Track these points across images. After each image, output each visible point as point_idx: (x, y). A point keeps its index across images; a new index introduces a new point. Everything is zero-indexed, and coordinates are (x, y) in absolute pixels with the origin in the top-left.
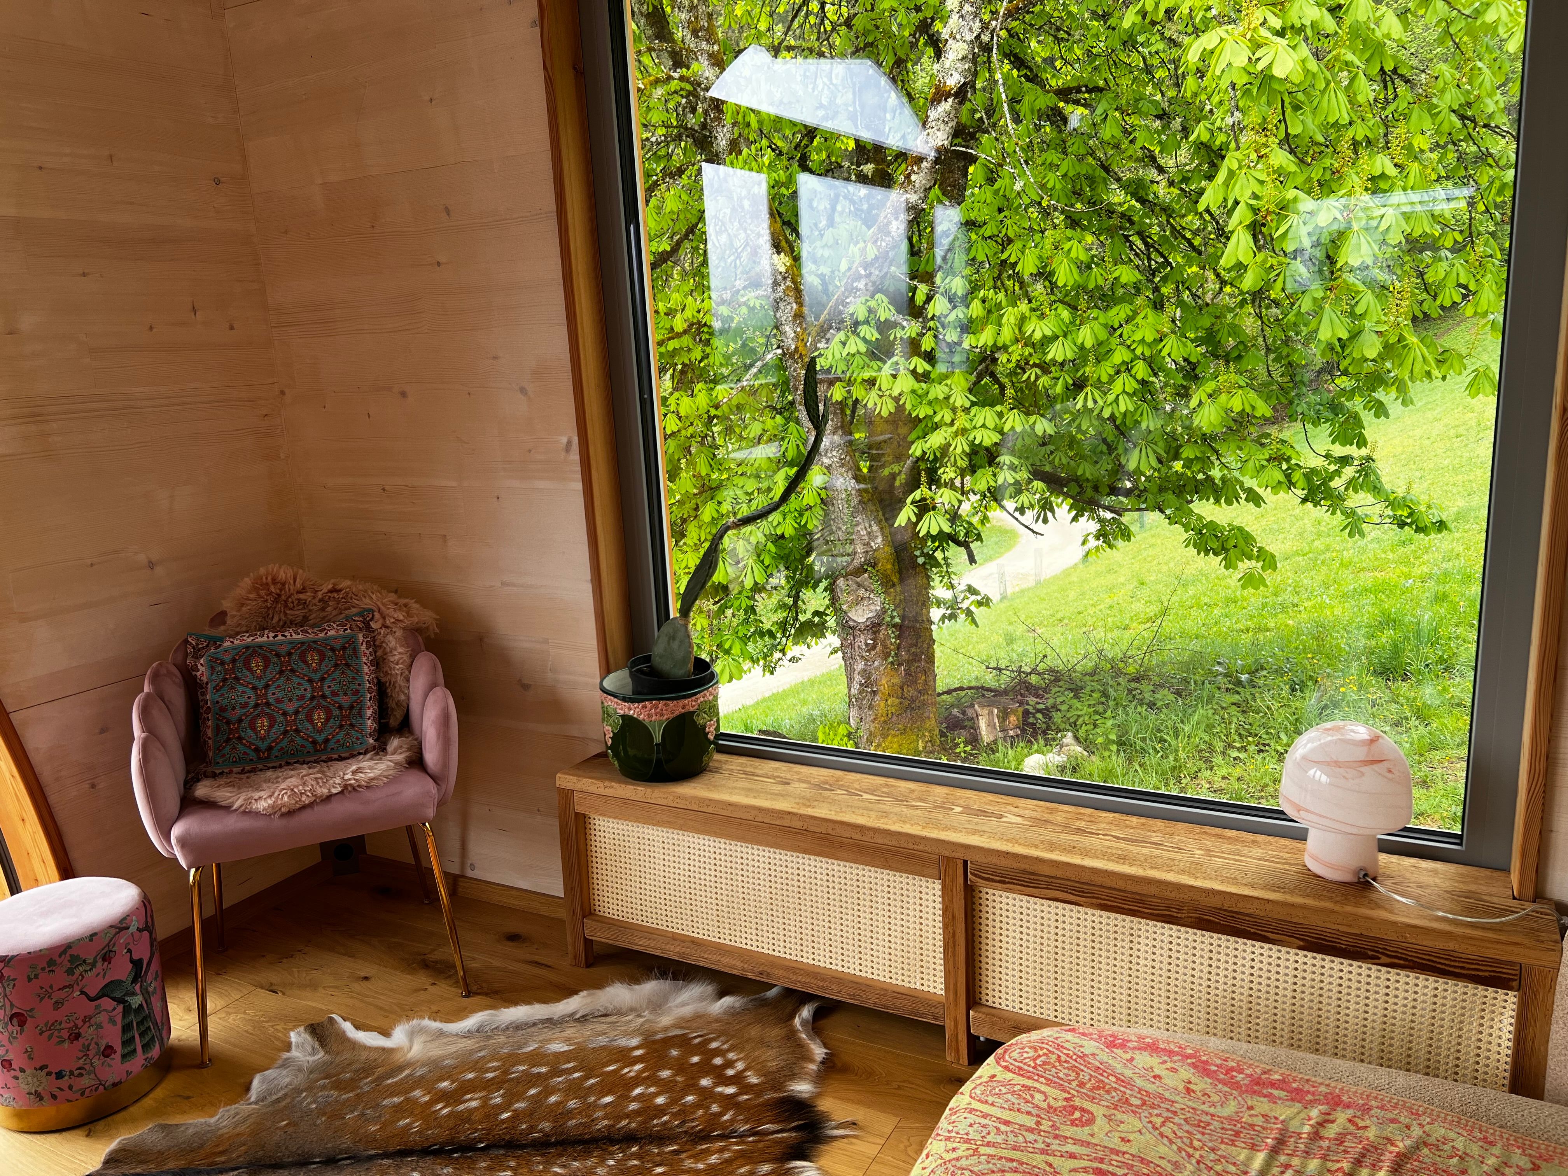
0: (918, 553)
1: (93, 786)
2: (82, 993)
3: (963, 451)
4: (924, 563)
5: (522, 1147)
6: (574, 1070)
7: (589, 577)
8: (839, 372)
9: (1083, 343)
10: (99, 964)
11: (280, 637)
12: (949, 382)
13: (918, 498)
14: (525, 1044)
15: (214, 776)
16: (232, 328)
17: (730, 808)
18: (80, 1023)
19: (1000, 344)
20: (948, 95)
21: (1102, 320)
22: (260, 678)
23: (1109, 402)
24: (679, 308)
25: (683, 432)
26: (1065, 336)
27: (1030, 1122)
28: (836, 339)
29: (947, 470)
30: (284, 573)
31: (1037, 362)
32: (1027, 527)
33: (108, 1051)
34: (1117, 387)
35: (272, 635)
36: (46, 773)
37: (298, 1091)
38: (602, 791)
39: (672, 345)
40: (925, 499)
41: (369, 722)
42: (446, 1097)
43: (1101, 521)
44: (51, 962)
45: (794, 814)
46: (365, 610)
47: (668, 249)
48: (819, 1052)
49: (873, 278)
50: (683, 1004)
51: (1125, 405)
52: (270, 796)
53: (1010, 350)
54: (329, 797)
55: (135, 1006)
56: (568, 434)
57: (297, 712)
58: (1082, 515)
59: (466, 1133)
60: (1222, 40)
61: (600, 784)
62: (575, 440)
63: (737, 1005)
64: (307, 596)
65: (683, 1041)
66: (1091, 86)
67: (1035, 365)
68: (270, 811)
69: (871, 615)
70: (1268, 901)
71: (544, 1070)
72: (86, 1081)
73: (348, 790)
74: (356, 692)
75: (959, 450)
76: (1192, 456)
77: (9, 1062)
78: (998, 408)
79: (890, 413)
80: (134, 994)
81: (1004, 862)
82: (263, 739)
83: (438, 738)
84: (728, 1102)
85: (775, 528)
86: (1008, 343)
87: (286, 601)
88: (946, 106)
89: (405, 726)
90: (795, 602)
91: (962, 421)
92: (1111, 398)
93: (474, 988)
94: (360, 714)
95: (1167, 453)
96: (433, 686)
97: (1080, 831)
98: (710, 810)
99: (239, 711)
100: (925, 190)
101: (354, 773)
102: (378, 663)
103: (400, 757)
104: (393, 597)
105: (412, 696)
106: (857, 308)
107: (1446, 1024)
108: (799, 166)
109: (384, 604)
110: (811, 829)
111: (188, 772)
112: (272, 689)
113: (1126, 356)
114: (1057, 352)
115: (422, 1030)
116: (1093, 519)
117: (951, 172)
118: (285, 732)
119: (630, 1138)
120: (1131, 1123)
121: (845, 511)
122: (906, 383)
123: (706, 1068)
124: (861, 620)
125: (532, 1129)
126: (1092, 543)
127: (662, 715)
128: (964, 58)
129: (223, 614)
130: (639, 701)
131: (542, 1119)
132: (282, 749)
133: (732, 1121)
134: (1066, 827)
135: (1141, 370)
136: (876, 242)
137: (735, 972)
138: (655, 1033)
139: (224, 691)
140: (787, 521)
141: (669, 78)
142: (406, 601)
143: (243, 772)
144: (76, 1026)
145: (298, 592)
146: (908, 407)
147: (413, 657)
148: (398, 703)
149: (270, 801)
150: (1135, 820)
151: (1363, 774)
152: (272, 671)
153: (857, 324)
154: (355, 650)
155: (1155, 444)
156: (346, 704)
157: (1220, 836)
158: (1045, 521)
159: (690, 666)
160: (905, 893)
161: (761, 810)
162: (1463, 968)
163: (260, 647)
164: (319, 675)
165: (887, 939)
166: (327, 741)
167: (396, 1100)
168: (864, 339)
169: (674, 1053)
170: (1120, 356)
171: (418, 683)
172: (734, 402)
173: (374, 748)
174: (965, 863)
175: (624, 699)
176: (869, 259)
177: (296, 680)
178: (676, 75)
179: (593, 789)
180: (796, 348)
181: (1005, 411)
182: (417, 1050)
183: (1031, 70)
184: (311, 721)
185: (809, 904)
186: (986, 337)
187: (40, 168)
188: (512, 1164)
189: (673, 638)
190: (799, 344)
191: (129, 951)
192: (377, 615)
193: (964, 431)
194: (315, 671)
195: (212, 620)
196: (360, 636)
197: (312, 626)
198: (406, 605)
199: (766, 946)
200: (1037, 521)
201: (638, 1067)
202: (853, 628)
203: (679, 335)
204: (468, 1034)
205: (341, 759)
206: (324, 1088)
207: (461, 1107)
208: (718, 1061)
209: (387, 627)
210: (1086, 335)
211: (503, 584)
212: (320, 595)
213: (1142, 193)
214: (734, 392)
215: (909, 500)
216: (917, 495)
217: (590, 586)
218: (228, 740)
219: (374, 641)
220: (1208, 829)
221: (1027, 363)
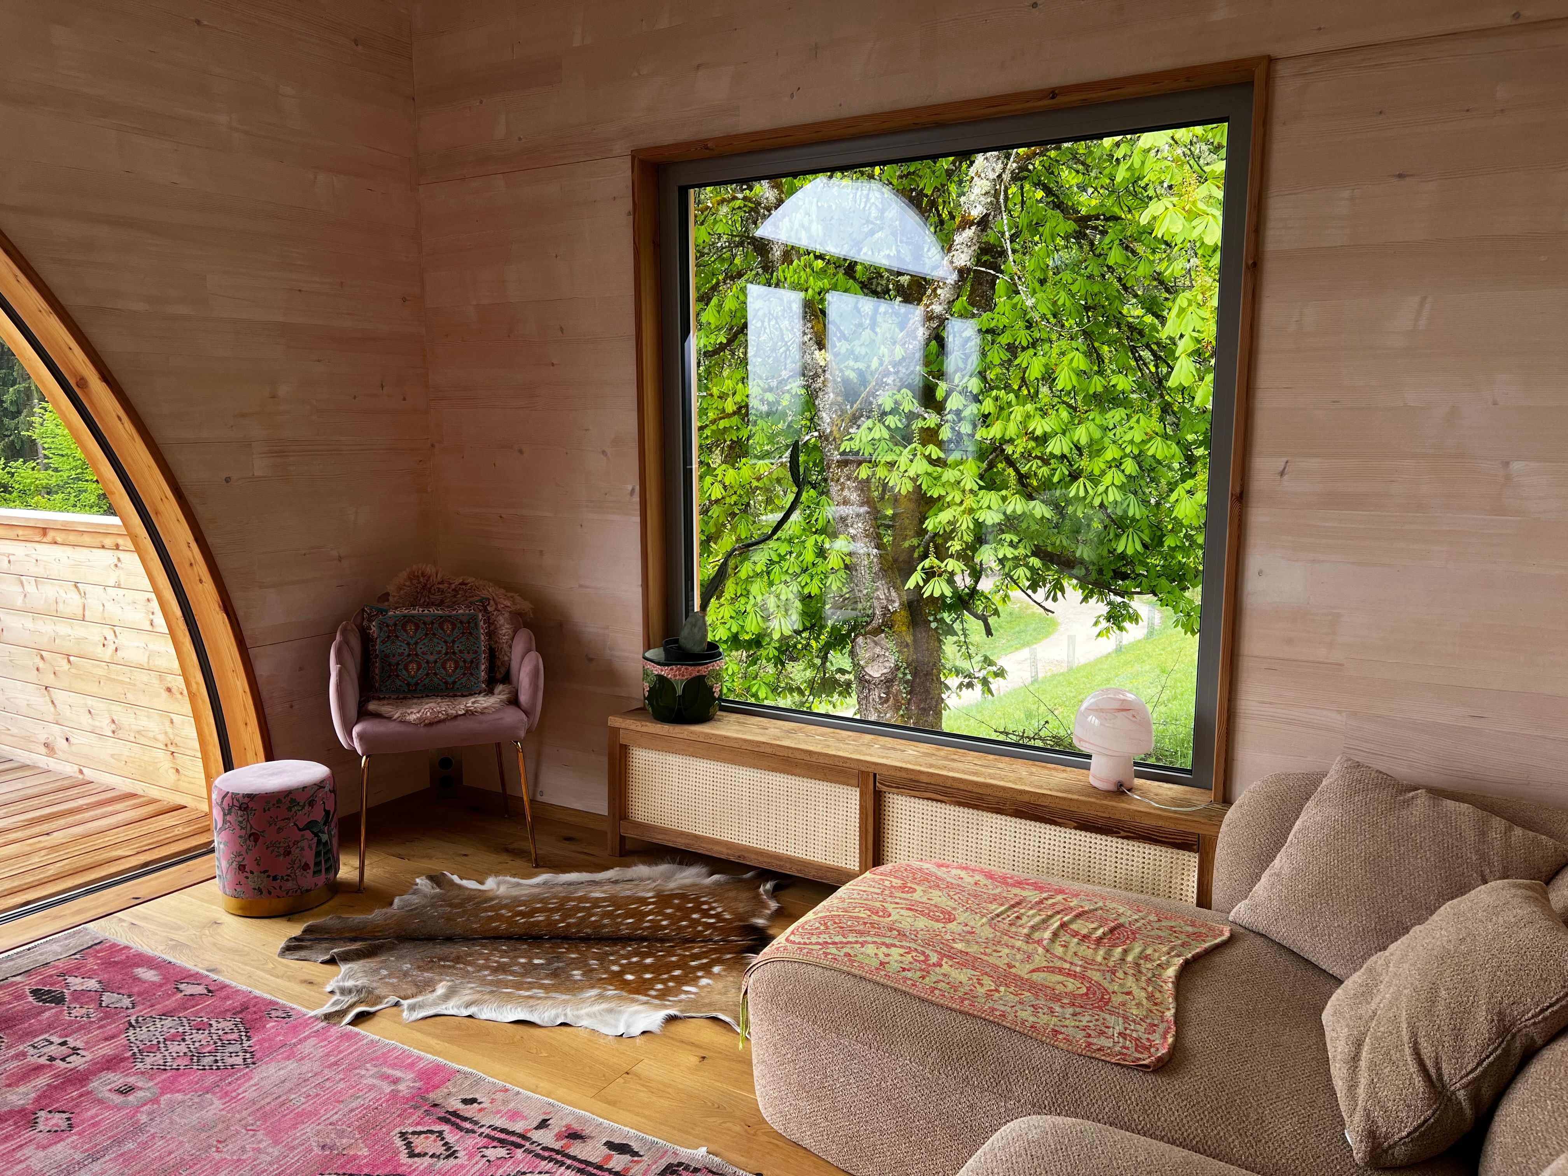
0: (931, 618)
1: (291, 707)
2: (295, 824)
3: (968, 527)
4: (937, 628)
5: (572, 939)
6: (608, 906)
7: (640, 583)
8: (866, 454)
9: (1078, 440)
10: (306, 807)
11: (426, 612)
12: (961, 467)
13: (926, 566)
14: (575, 893)
15: (379, 699)
16: (404, 399)
17: (725, 740)
18: (291, 845)
19: (1007, 438)
20: (972, 224)
21: (1097, 421)
22: (412, 638)
23: (1099, 493)
24: (730, 393)
25: (728, 500)
26: (1064, 433)
27: (879, 891)
28: (865, 426)
29: (954, 543)
30: (429, 569)
31: (1039, 454)
32: (1039, 604)
33: (306, 867)
34: (1107, 480)
35: (421, 609)
36: (264, 692)
37: (424, 906)
38: (639, 729)
39: (722, 424)
40: (932, 567)
41: (483, 674)
42: (522, 914)
43: (1110, 603)
44: (279, 801)
45: (767, 744)
46: (484, 598)
47: (725, 341)
48: (773, 905)
49: (901, 375)
50: (685, 878)
51: (1114, 495)
52: (418, 712)
53: (1016, 443)
54: (457, 717)
55: (324, 841)
56: (632, 483)
57: (436, 662)
58: (1091, 597)
59: (535, 931)
60: (1167, 208)
61: (639, 724)
62: (637, 488)
63: (722, 879)
64: (443, 587)
65: (683, 897)
66: (1108, 215)
67: (1037, 457)
68: (417, 722)
69: (885, 671)
70: (1057, 797)
71: (588, 905)
72: (290, 885)
73: (469, 713)
74: (475, 652)
75: (964, 527)
76: (1173, 545)
77: (244, 866)
78: (1004, 492)
79: (908, 492)
80: (324, 832)
81: (899, 774)
82: (413, 677)
83: (531, 684)
84: (708, 926)
85: (803, 587)
86: (1015, 437)
87: (430, 589)
88: (970, 233)
89: (506, 678)
90: (824, 663)
91: (970, 502)
92: (1101, 489)
93: (541, 864)
94: (477, 667)
95: (1152, 540)
96: (528, 651)
97: (954, 760)
98: (711, 741)
99: (398, 658)
100: (949, 302)
101: (473, 703)
102: (491, 634)
103: (503, 697)
104: (503, 591)
105: (513, 657)
106: (886, 401)
107: (1162, 879)
108: (845, 274)
109: (497, 595)
110: (778, 753)
111: (361, 697)
112: (419, 646)
113: (1118, 454)
114: (1055, 447)
115: (505, 882)
116: (1103, 601)
117: (981, 284)
118: (428, 674)
119: (643, 939)
120: (936, 893)
121: (867, 576)
122: (920, 466)
123: (697, 909)
124: (876, 675)
125: (578, 932)
126: (1104, 624)
127: (683, 676)
128: (987, 193)
129: (387, 594)
130: (668, 665)
131: (587, 927)
132: (425, 685)
133: (711, 934)
134: (945, 758)
135: (1130, 466)
136: (904, 344)
137: (723, 857)
138: (664, 891)
139: (388, 644)
140: (814, 581)
141: (734, 198)
142: (512, 594)
143: (397, 698)
144: (289, 846)
145: (439, 583)
146: (924, 487)
147: (515, 632)
148: (503, 663)
149: (418, 715)
150: (992, 757)
151: (1116, 717)
152: (420, 634)
153: (884, 414)
154: (476, 625)
155: (1142, 532)
156: (468, 660)
157: (1043, 767)
158: (1055, 599)
159: (705, 645)
160: (837, 799)
161: (745, 741)
162: (1166, 838)
163: (413, 617)
164: (451, 638)
165: (825, 831)
166: (454, 682)
167: (489, 914)
168: (888, 427)
169: (676, 901)
170: (1111, 453)
171: (518, 648)
172: (774, 476)
173: (485, 691)
174: (875, 775)
175: (659, 664)
176: (897, 359)
177: (436, 640)
178: (740, 196)
179: (633, 727)
180: (831, 432)
181: (1009, 495)
182: (502, 890)
183: (1058, 197)
184: (445, 668)
185: (774, 808)
186: (995, 431)
187: (300, 291)
188: (566, 946)
189: (694, 625)
190: (834, 428)
191: (324, 803)
192: (492, 602)
193: (971, 511)
194: (449, 636)
195: (380, 598)
196: (480, 615)
197: (448, 607)
198: (512, 597)
199: (744, 839)
200: (1047, 599)
201: (651, 907)
202: (868, 682)
203: (729, 416)
204: (537, 885)
205: (463, 696)
206: (441, 906)
207: (532, 920)
208: (705, 907)
209: (498, 611)
210: (1081, 434)
211: (581, 586)
212: (453, 586)
213: (1155, 309)
214: (774, 467)
215: (919, 567)
216: (927, 563)
217: (640, 589)
218: (389, 676)
219: (489, 619)
220: (1037, 763)
221: (1030, 455)
